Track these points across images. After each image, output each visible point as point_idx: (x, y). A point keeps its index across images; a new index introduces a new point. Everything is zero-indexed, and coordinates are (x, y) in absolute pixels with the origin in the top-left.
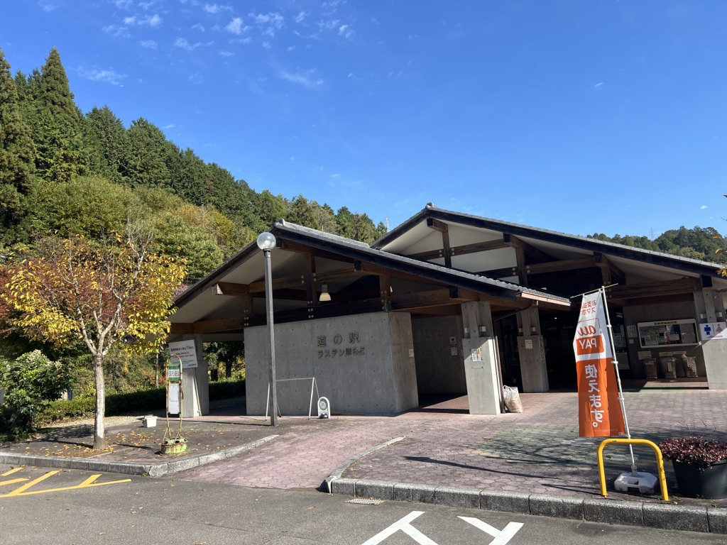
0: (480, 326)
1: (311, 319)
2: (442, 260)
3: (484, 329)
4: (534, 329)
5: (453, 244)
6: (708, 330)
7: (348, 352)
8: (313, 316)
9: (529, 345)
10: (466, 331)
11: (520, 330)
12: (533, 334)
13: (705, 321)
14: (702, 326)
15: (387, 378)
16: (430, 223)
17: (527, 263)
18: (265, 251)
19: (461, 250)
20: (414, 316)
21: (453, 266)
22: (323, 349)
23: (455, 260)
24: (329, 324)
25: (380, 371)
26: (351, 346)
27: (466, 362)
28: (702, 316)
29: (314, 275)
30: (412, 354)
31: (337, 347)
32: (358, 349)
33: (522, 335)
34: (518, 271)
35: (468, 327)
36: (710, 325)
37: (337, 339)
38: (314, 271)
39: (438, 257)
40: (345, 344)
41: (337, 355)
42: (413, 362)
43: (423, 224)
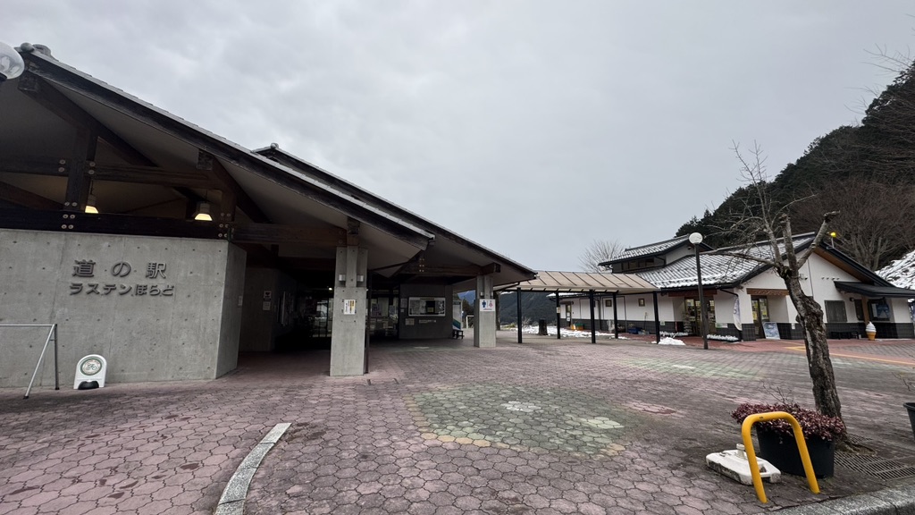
1: (67, 230)
6: (484, 304)
8: (71, 227)
13: (483, 297)
14: (481, 301)
15: (208, 330)
22: (84, 282)
24: (107, 244)
25: (197, 321)
26: (149, 283)
28: (482, 294)
29: (92, 164)
30: (241, 302)
31: (117, 281)
32: (161, 288)
36: (486, 301)
37: (121, 269)
38: (91, 159)
40: (137, 278)
41: (114, 294)
42: (240, 312)
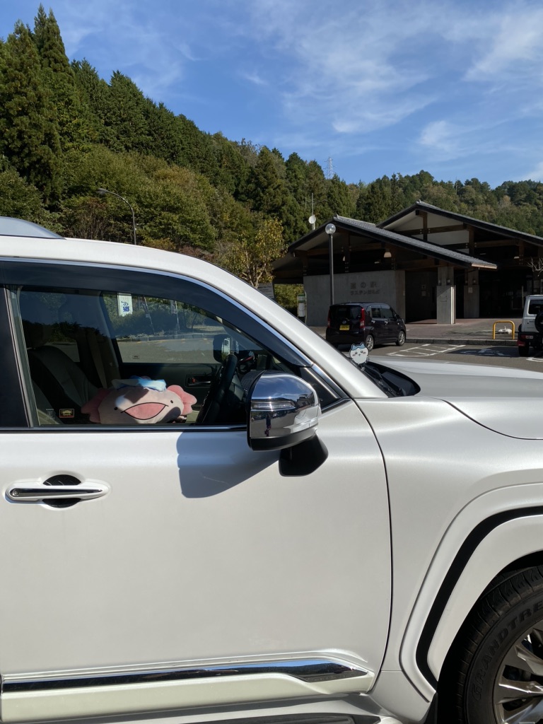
0: (447, 279)
2: (421, 236)
3: (449, 281)
4: (475, 281)
5: (430, 226)
7: (370, 292)
8: (348, 271)
9: (470, 290)
10: (439, 282)
11: (466, 282)
12: (474, 284)
16: (417, 213)
17: (475, 241)
18: (330, 235)
19: (434, 230)
20: (406, 272)
21: (428, 240)
22: (354, 290)
23: (430, 236)
24: (358, 276)
26: (371, 289)
27: (438, 298)
30: (404, 294)
31: (362, 289)
32: (376, 291)
33: (467, 284)
34: (469, 246)
35: (441, 279)
37: (363, 285)
38: (349, 245)
39: (419, 234)
40: (368, 288)
42: (404, 298)
43: (413, 214)
